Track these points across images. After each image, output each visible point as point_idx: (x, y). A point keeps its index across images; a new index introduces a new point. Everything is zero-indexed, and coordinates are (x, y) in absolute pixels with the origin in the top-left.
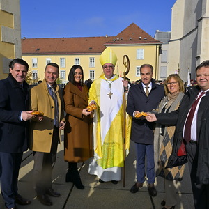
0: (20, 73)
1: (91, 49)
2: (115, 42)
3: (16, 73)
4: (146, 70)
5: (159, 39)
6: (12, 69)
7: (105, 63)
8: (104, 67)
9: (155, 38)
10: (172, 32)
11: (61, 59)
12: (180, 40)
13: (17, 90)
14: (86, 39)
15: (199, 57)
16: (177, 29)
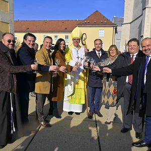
0: (32, 43)
1: (66, 29)
3: (29, 42)
4: (98, 42)
5: (115, 23)
6: (26, 40)
7: (74, 37)
8: (74, 39)
9: (113, 22)
12: (130, 23)
14: (63, 22)
15: (143, 36)
16: (128, 16)
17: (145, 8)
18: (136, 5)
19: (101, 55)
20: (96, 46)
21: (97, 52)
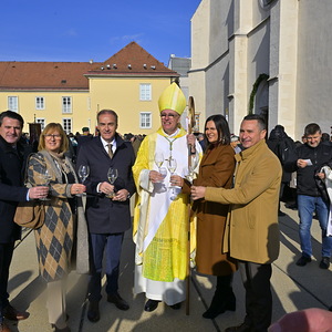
0: (12, 131)
1: (65, 82)
2: (103, 71)
3: (6, 130)
4: (106, 119)
5: (175, 69)
10: (193, 58)
11: (11, 98)
12: (205, 70)
13: (11, 156)
14: (56, 66)
15: (232, 97)
16: (201, 54)
17: (233, 37)
18: (214, 31)
19: (114, 149)
20: (102, 128)
21: (105, 143)
